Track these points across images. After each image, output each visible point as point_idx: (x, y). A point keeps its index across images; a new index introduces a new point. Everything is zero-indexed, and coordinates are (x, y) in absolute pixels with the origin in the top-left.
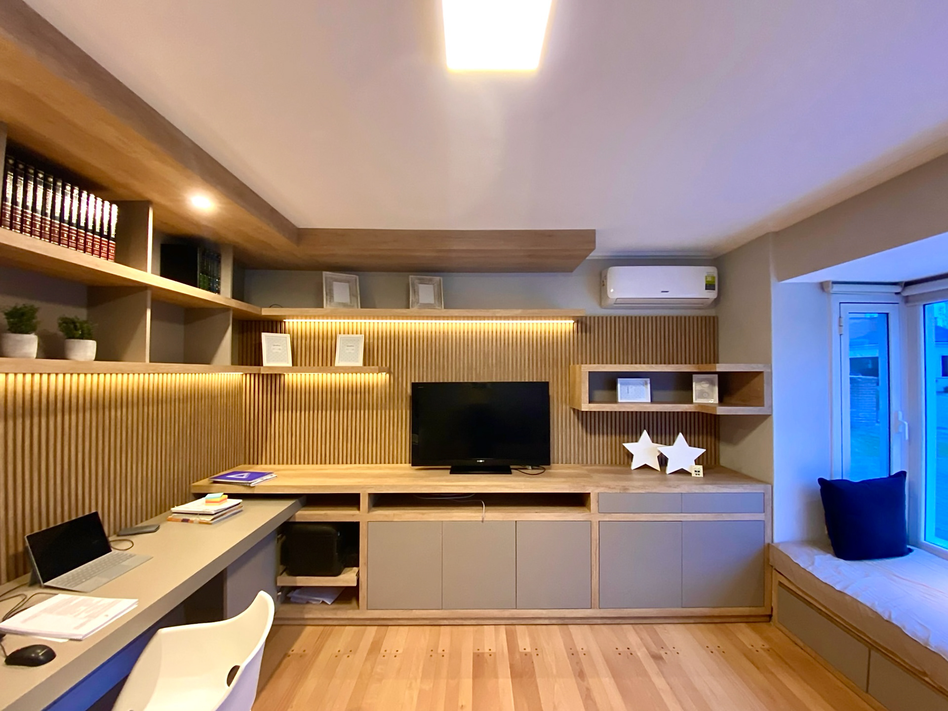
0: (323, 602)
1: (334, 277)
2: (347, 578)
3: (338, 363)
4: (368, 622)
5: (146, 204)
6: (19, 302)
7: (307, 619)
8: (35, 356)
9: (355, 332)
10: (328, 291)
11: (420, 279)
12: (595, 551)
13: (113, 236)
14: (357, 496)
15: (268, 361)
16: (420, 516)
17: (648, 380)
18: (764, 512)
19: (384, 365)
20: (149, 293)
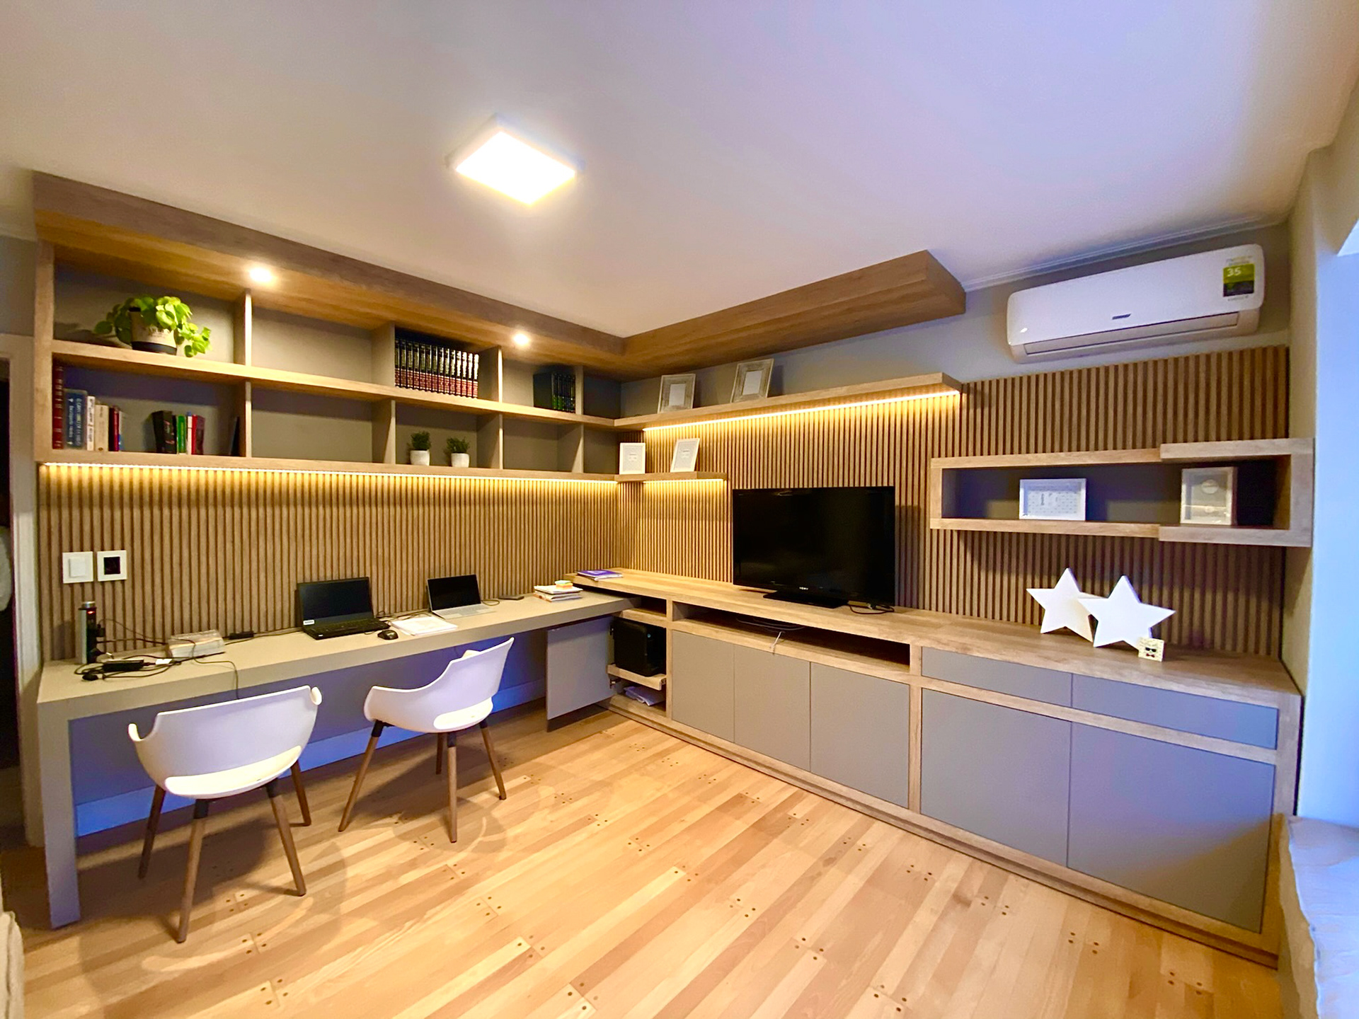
0: (645, 703)
1: (672, 379)
2: (654, 682)
3: (674, 469)
4: (674, 734)
5: (496, 349)
6: (419, 430)
7: (632, 713)
8: (428, 464)
9: (687, 437)
10: (664, 395)
11: (748, 366)
12: (915, 728)
13: (476, 378)
14: (663, 602)
15: (624, 470)
16: (714, 634)
17: (1083, 481)
18: (1276, 748)
19: (722, 471)
20: (501, 416)
